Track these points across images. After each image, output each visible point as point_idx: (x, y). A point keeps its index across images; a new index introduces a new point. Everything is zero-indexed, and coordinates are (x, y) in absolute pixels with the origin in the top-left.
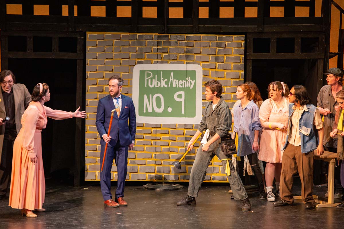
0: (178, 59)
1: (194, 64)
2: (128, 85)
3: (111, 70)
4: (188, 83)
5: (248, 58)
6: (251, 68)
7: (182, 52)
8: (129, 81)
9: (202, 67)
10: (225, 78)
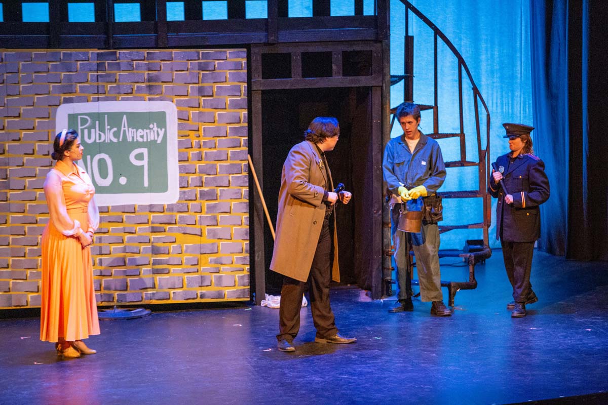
0: (134, 92)
1: (161, 100)
2: (48, 140)
3: (18, 115)
4: (152, 133)
5: (254, 88)
6: (260, 105)
7: (140, 81)
8: (50, 134)
9: (177, 105)
10: (216, 123)
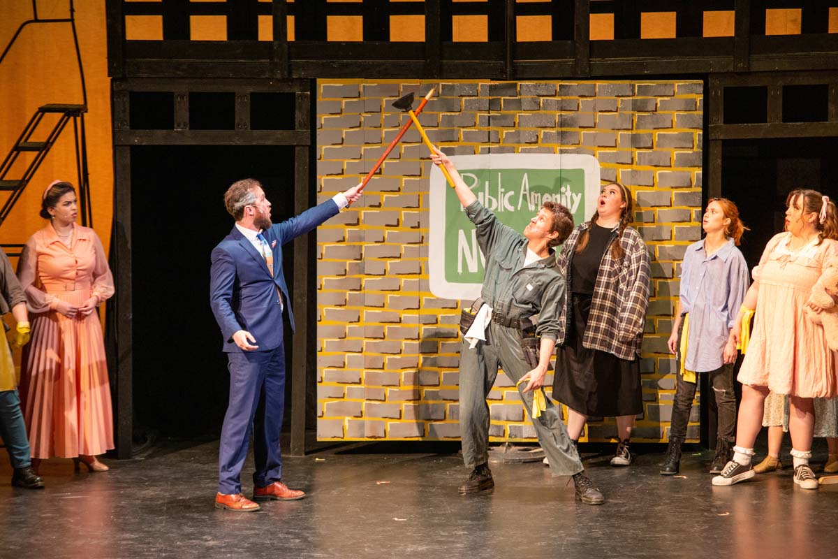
0: (539, 141)
1: (578, 153)
2: (418, 207)
4: (564, 197)
5: (712, 136)
6: (719, 161)
7: (549, 125)
8: (421, 199)
9: (599, 160)
10: (655, 187)
